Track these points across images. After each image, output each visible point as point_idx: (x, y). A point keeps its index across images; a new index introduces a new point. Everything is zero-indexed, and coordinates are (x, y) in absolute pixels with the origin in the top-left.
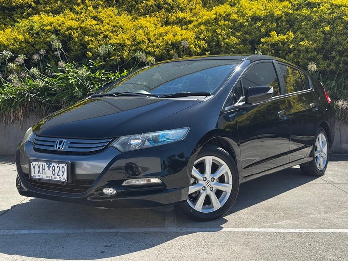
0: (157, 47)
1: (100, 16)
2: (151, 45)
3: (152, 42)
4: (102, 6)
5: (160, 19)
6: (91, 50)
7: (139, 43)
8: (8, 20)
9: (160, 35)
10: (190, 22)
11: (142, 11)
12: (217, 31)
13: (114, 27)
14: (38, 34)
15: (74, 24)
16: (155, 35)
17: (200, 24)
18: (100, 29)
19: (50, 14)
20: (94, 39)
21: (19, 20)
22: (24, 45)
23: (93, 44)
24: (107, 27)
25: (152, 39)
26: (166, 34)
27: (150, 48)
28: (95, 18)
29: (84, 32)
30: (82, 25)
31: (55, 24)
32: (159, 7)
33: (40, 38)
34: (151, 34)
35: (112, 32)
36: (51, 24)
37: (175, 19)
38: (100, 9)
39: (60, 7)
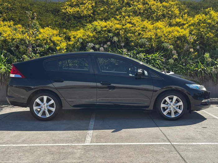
0: (170, 40)
1: (133, 21)
2: (166, 38)
3: (166, 37)
4: (132, 16)
5: (166, 23)
6: (132, 41)
7: (159, 37)
8: (79, 24)
9: (169, 32)
10: (184, 24)
11: (155, 18)
12: (201, 29)
13: (143, 28)
14: (99, 32)
15: (118, 26)
16: (167, 32)
17: (190, 25)
18: (135, 29)
19: (104, 21)
20: (133, 35)
21: (85, 24)
22: (93, 39)
23: (133, 38)
24: (139, 28)
25: (166, 35)
26: (173, 32)
27: (166, 40)
28: (130, 23)
29: (126, 31)
30: (124, 27)
31: (108, 27)
32: (164, 16)
33: (101, 35)
34: (165, 32)
35: (142, 31)
36: (106, 27)
37: (175, 22)
38: (131, 17)
39: (107, 16)
